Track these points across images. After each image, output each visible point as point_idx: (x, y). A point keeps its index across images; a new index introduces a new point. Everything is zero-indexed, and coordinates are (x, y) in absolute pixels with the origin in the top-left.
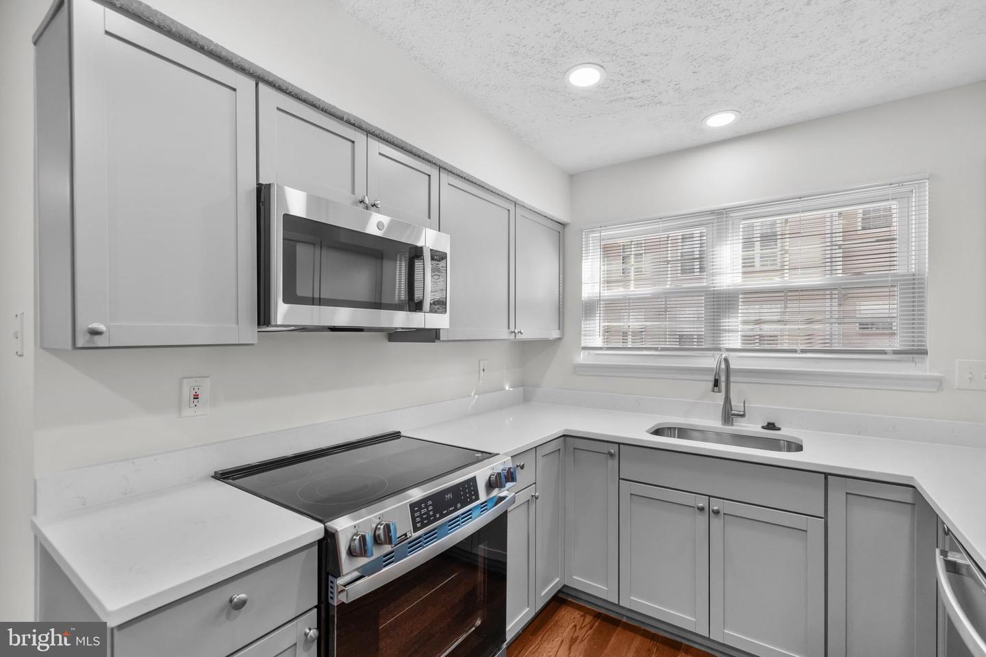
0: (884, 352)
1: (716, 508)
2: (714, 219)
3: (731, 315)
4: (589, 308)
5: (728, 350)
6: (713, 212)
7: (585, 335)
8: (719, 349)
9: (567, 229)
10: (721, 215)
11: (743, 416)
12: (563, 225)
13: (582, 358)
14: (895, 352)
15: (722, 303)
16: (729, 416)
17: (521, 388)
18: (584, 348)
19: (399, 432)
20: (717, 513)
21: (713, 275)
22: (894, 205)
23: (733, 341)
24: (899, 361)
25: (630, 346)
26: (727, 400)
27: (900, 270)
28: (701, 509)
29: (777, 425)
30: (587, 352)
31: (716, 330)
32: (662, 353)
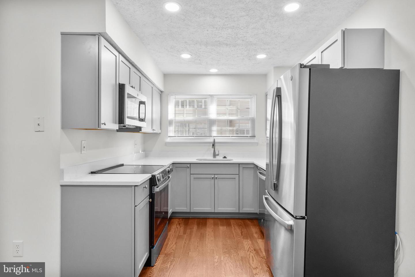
0: (248, 137)
1: (216, 177)
2: (209, 97)
3: (214, 126)
4: (170, 123)
5: (214, 136)
6: (210, 95)
7: (169, 132)
8: (211, 136)
9: (163, 93)
10: (212, 96)
11: (218, 155)
12: (162, 92)
13: (168, 140)
14: (250, 137)
15: (212, 122)
16: (215, 155)
17: (144, 152)
18: (169, 137)
19: (123, 164)
20: (216, 178)
21: (210, 114)
22: (249, 100)
23: (214, 134)
24: (251, 139)
25: (185, 136)
26: (214, 151)
27: (250, 116)
28: (213, 178)
29: (226, 157)
30: (170, 138)
31: (210, 131)
32: (196, 138)
